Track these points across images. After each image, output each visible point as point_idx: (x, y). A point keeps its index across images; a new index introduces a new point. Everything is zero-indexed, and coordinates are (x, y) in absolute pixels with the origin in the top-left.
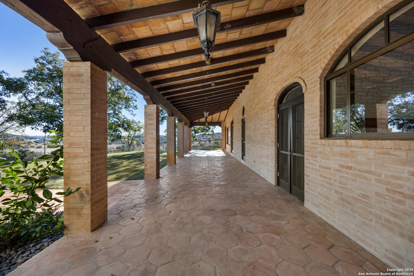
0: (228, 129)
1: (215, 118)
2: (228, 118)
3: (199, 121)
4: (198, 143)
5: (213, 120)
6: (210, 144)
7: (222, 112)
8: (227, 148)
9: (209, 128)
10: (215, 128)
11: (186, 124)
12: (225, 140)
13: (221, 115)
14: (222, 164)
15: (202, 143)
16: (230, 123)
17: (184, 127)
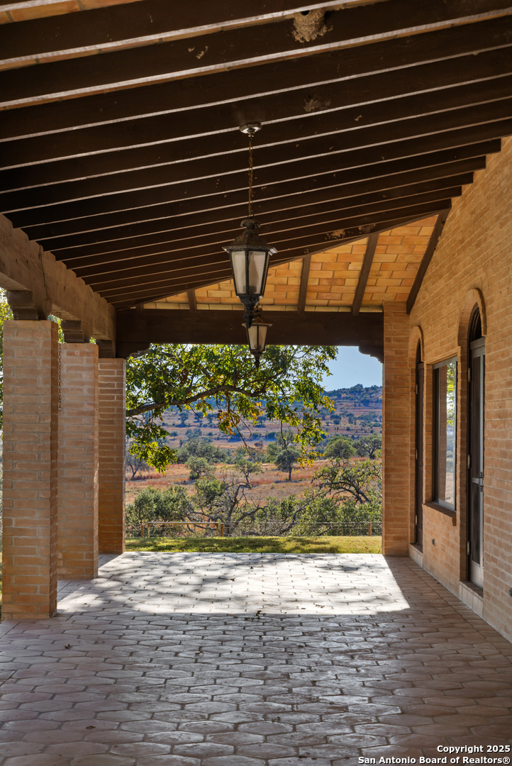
0: (437, 374)
1: (333, 281)
2: (441, 284)
3: (192, 301)
4: (183, 471)
5: (311, 299)
6: (291, 487)
7: (384, 234)
8: (426, 538)
9: (283, 364)
10: (329, 363)
11: (75, 333)
12: (410, 470)
13: (379, 258)
14: (382, 690)
15: (223, 472)
16: (454, 332)
17: (64, 355)
